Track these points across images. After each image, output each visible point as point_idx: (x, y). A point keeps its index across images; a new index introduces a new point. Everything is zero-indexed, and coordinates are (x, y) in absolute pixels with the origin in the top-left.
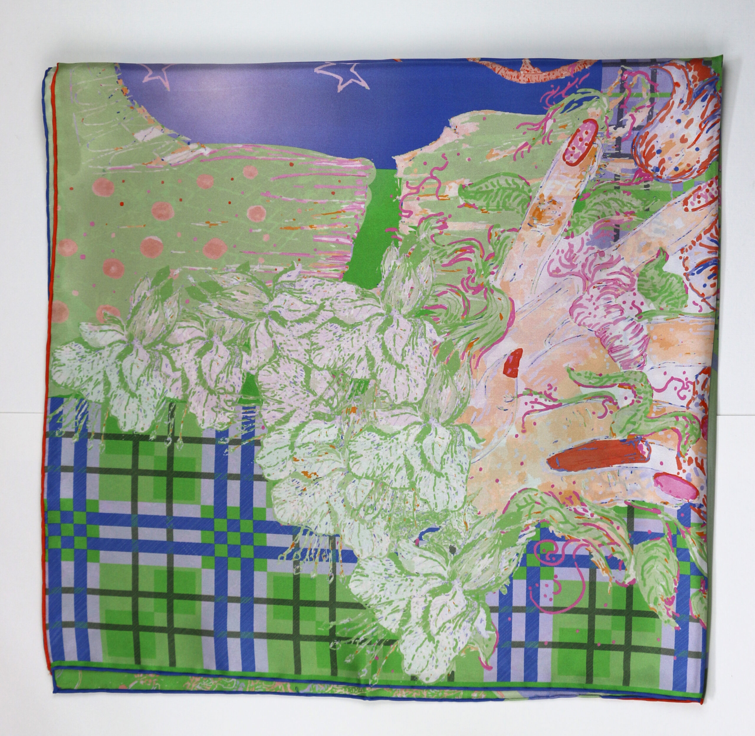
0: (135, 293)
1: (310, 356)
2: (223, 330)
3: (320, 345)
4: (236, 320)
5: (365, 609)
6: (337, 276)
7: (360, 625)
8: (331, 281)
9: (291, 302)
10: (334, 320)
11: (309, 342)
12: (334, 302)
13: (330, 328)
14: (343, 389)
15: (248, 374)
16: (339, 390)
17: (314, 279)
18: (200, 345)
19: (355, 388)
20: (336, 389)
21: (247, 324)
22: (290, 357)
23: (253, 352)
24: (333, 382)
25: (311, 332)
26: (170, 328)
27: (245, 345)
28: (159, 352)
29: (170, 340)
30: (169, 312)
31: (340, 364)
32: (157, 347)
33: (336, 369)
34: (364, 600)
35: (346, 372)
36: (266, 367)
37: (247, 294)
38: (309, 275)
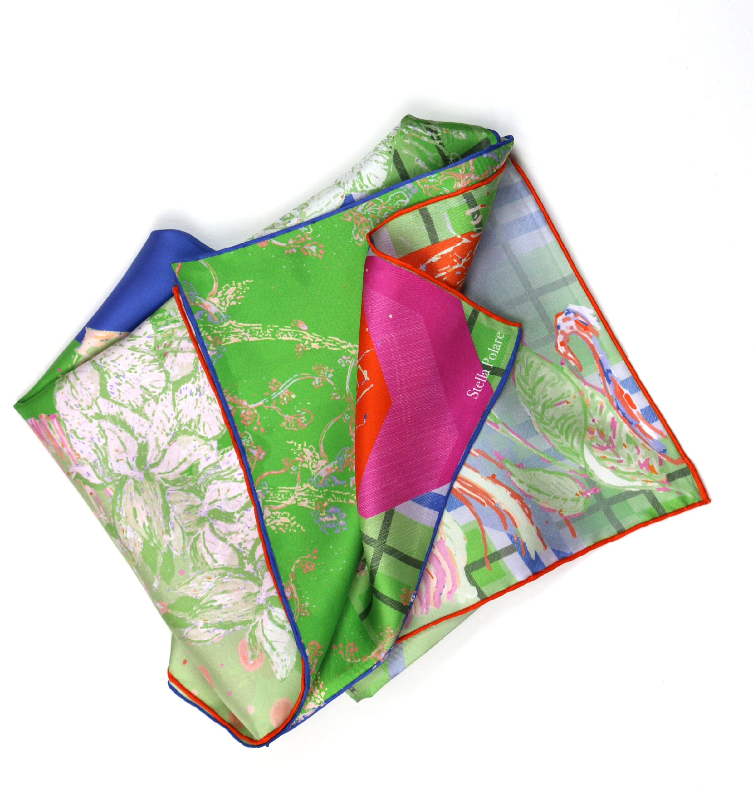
0: (208, 641)
1: (160, 394)
2: (191, 509)
3: (141, 392)
4: (170, 502)
5: (395, 150)
6: (55, 422)
7: (417, 144)
8: (64, 424)
9: (115, 453)
10: (104, 393)
11: (146, 406)
12: (84, 406)
13: (117, 393)
14: (173, 334)
15: (219, 449)
16: (177, 338)
17: (74, 445)
18: (220, 525)
19: (164, 322)
20: (177, 342)
21: (167, 487)
22: (175, 414)
23: (193, 459)
24: (172, 351)
25: (134, 410)
26: (223, 571)
27: (191, 474)
28: (255, 565)
29: (235, 562)
30: (207, 585)
31: (148, 358)
32: (252, 571)
33: (156, 357)
34: (387, 158)
35: (153, 344)
36: (201, 433)
37: (135, 510)
38: (73, 453)
